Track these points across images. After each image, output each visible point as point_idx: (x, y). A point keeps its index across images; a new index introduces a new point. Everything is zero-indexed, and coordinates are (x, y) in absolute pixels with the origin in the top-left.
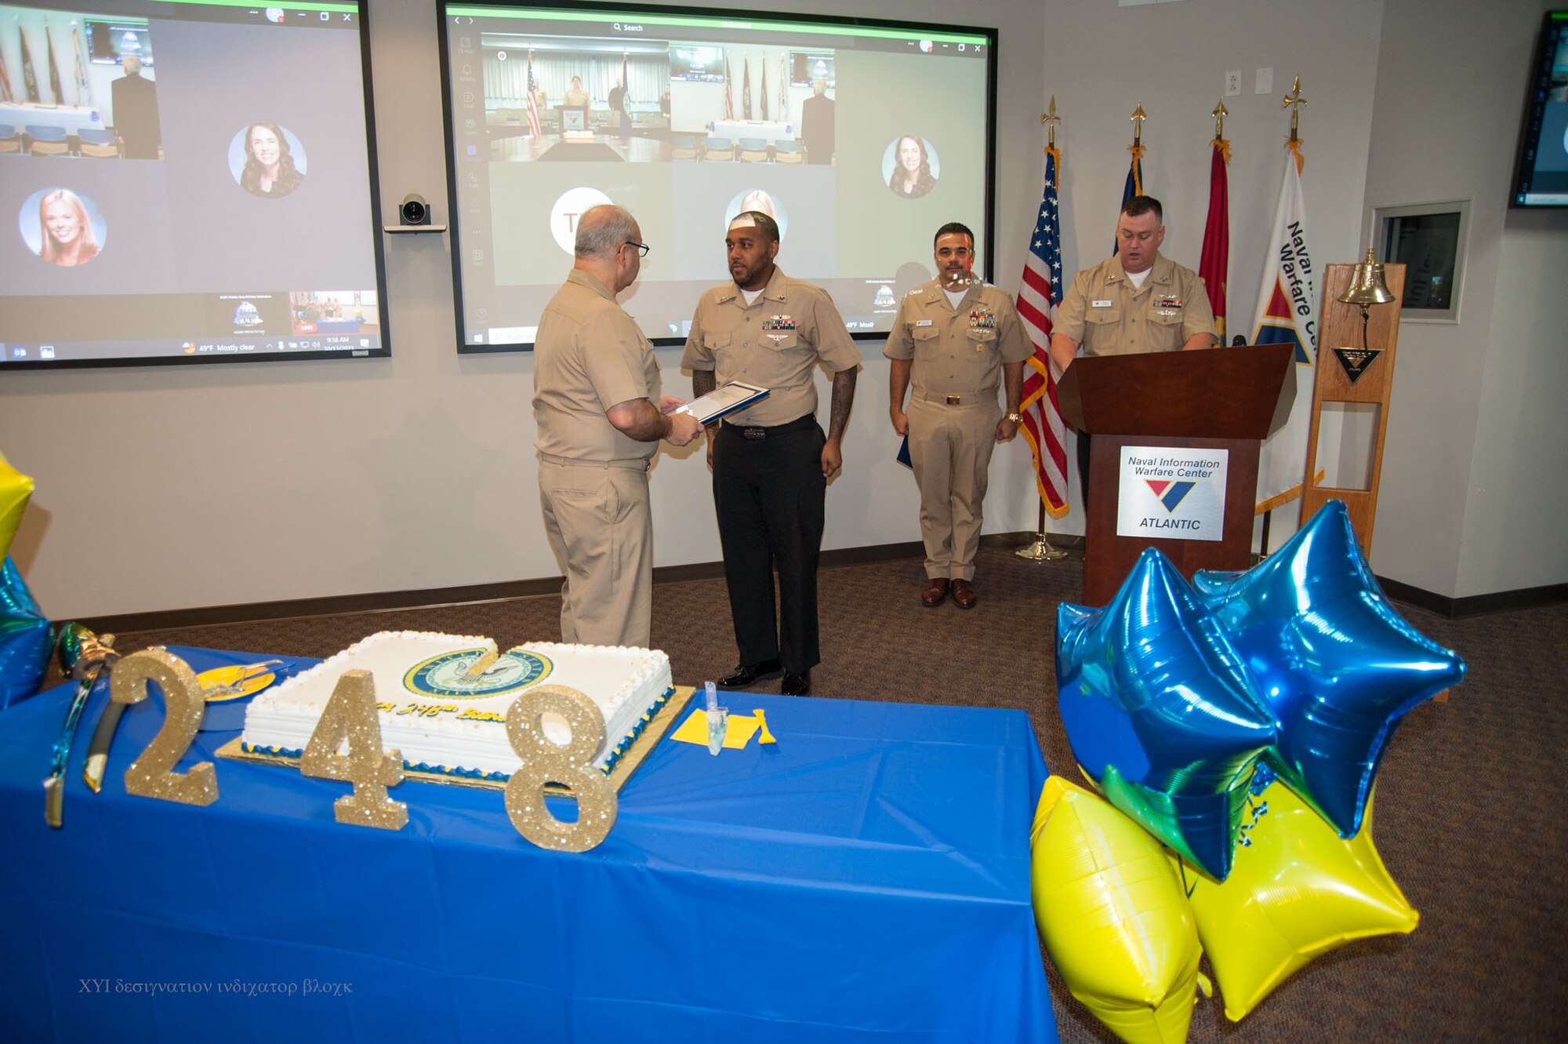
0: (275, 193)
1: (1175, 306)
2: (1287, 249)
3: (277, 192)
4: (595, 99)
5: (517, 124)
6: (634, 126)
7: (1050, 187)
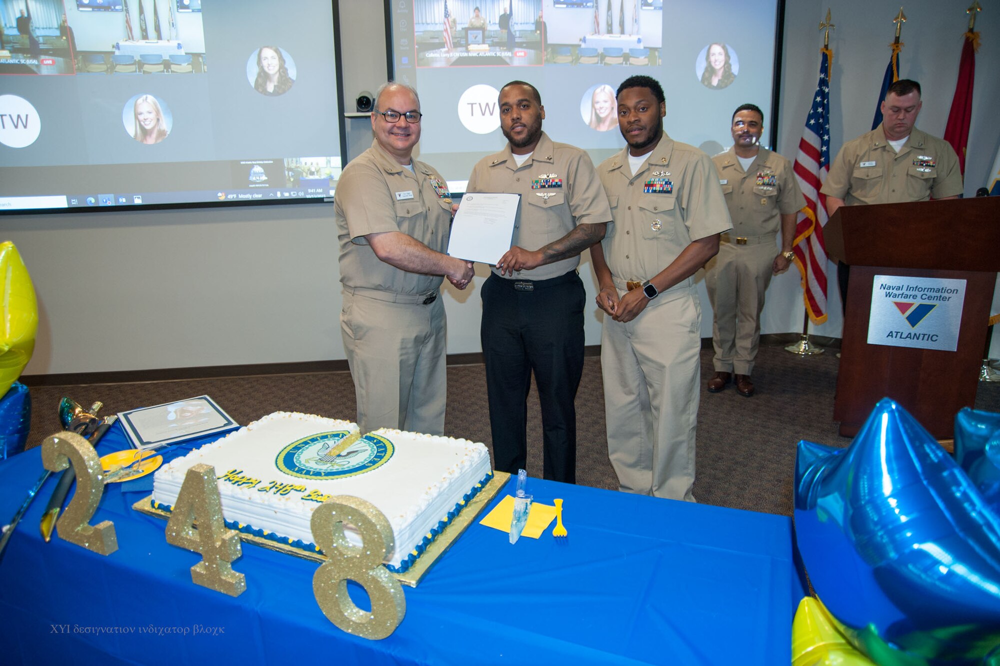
0: (276, 93)
1: (930, 166)
3: (277, 92)
4: (490, 22)
5: (437, 41)
6: (517, 40)
7: (824, 78)
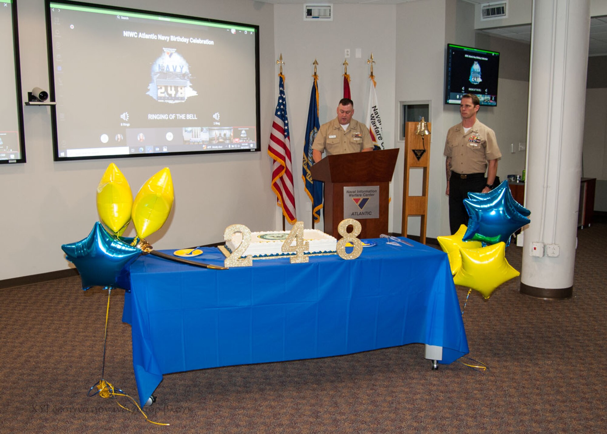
1: (359, 137)
2: (372, 116)
7: (282, 90)
